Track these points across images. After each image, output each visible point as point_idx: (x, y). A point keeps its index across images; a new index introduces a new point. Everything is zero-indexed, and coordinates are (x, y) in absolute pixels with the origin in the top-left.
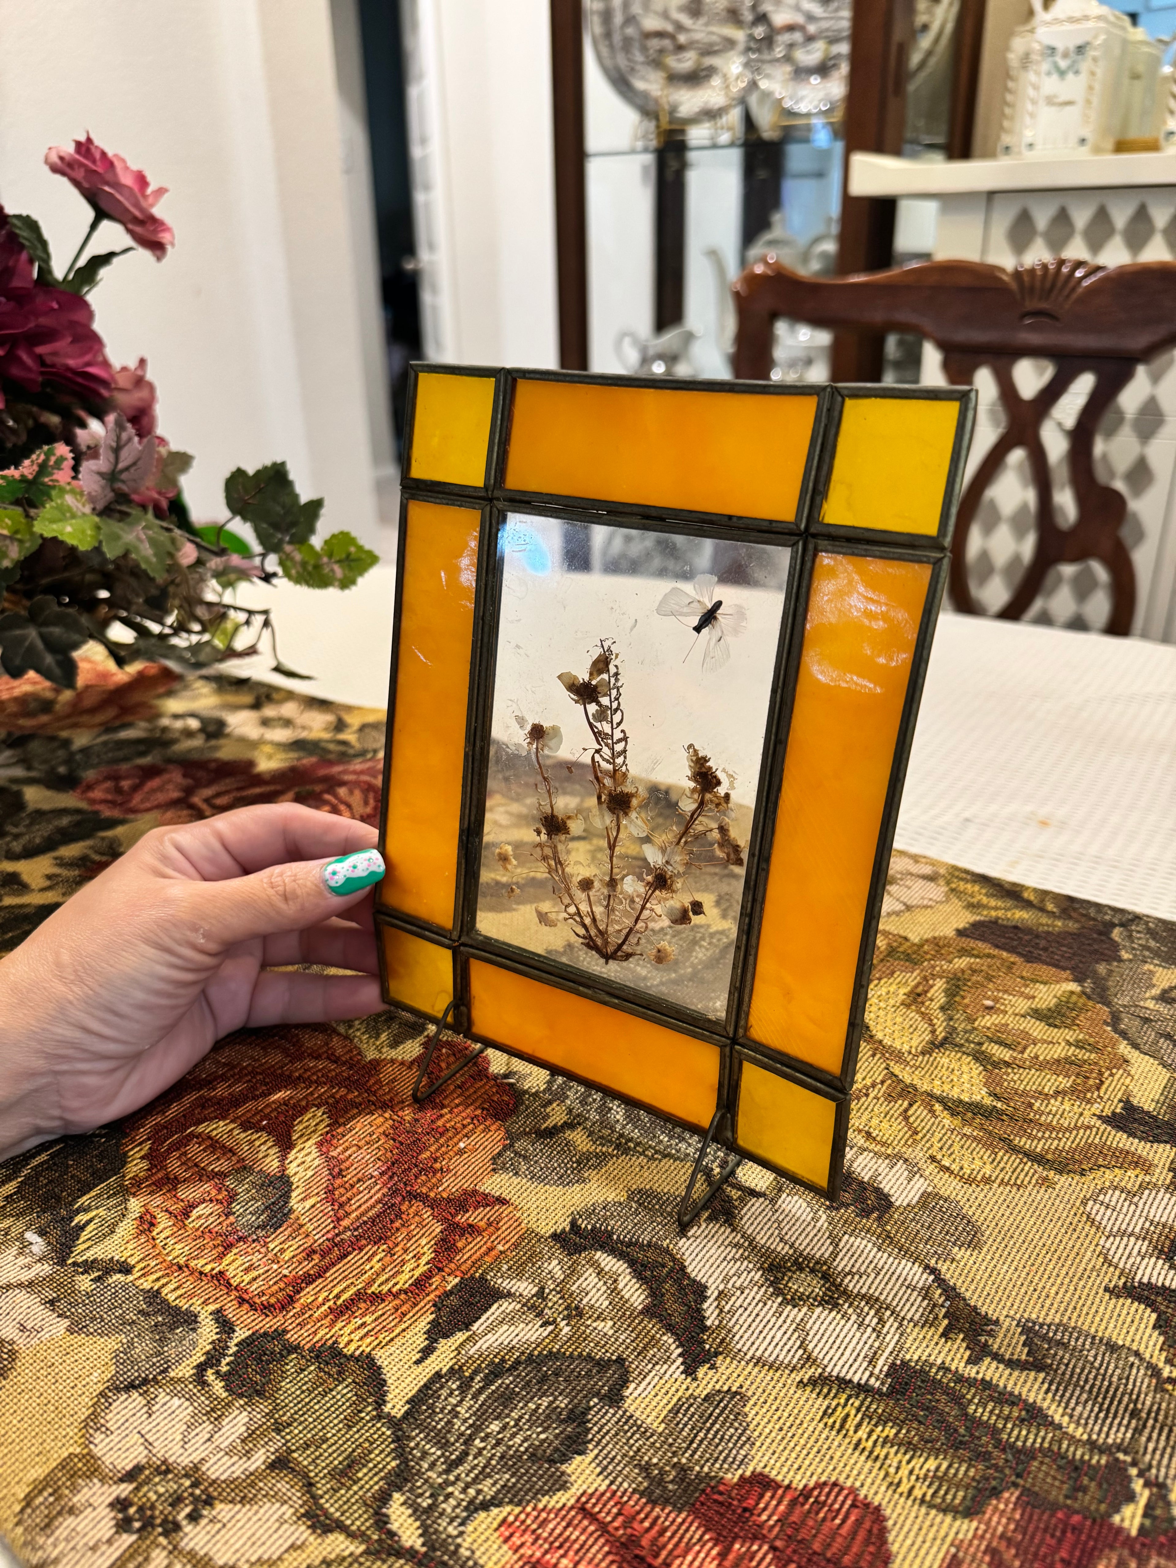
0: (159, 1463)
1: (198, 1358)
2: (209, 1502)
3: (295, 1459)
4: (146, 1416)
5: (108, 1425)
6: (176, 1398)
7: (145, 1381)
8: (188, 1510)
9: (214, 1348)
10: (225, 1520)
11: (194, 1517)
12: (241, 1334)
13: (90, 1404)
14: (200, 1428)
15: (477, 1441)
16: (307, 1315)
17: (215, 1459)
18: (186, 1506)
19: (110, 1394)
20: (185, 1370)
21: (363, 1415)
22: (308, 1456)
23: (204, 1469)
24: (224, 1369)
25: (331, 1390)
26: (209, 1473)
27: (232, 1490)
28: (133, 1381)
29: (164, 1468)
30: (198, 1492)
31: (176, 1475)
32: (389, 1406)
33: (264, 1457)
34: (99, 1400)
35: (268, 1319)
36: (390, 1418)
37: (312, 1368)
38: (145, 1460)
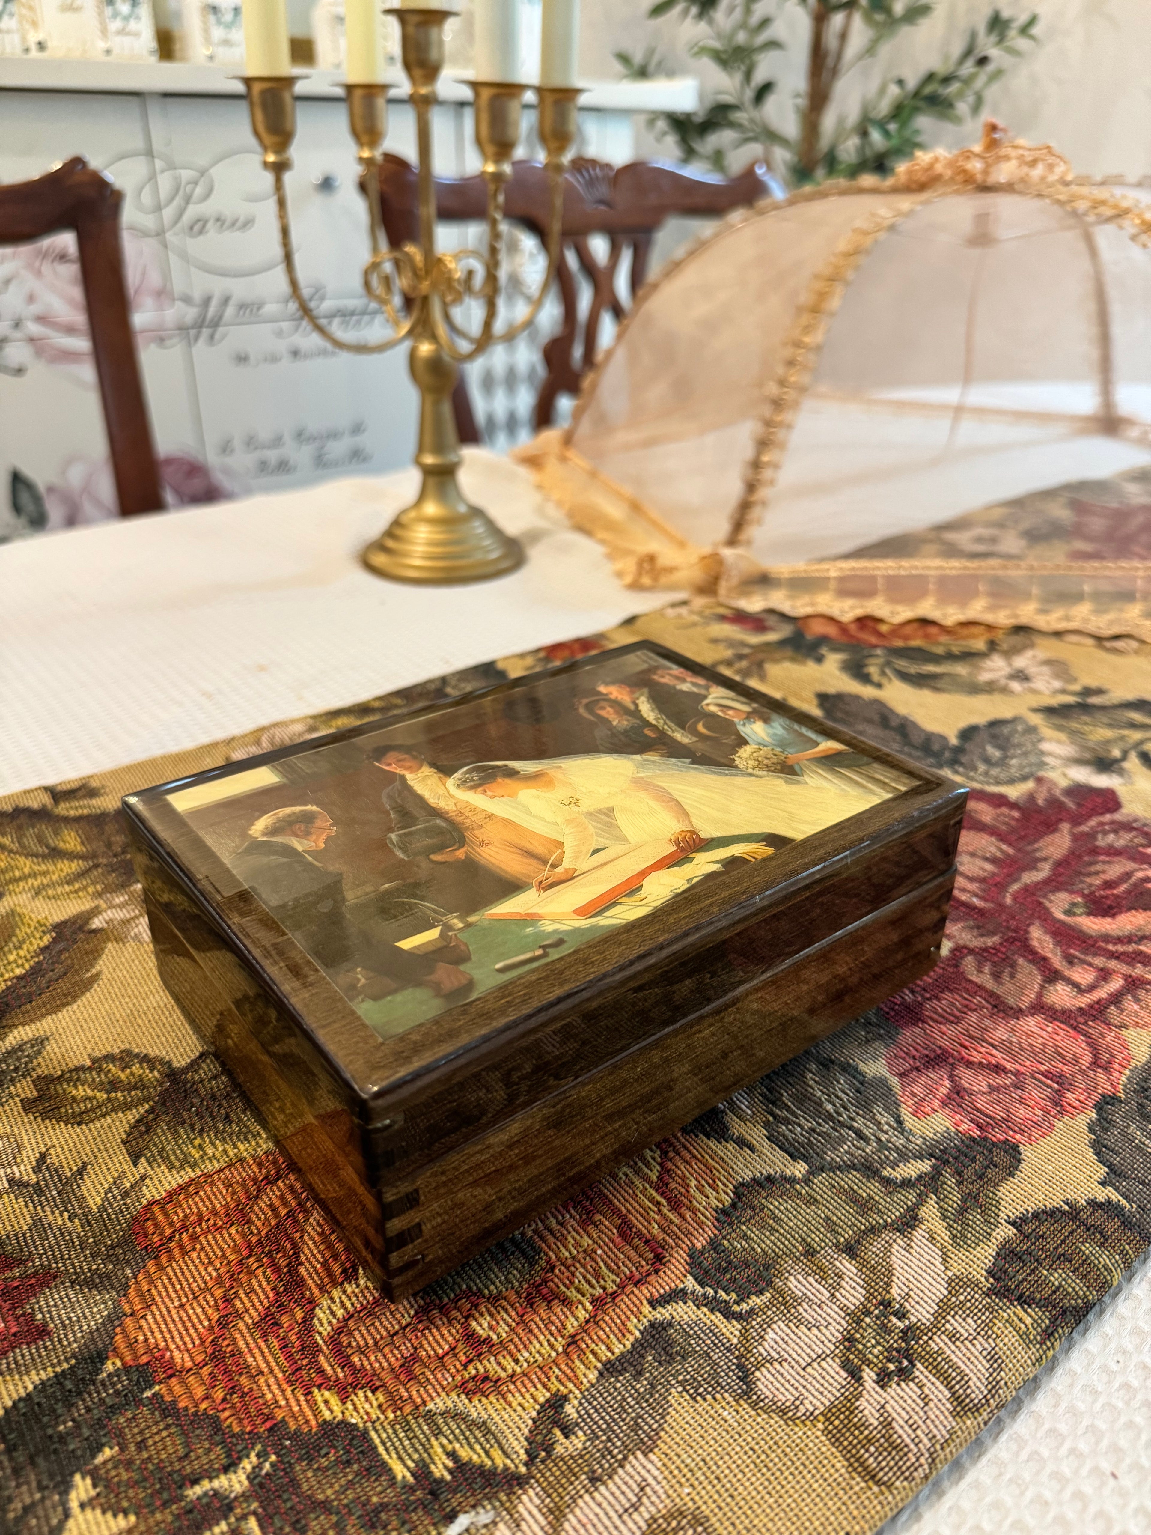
0: (842, 1347)
1: (718, 1318)
2: (886, 1304)
3: (846, 1240)
4: (784, 1363)
5: (793, 1399)
6: (766, 1337)
7: (740, 1366)
8: (894, 1320)
9: (706, 1305)
10: (906, 1290)
11: (902, 1315)
12: (690, 1283)
13: (765, 1416)
14: (804, 1314)
15: (841, 1119)
16: (675, 1229)
17: (842, 1299)
18: (890, 1321)
19: (755, 1397)
20: (731, 1330)
21: (804, 1192)
22: (844, 1230)
23: (853, 1308)
24: (734, 1296)
25: (773, 1213)
26: (858, 1303)
27: (877, 1284)
28: (739, 1377)
29: (846, 1343)
30: (877, 1312)
31: (857, 1331)
32: (797, 1173)
33: (844, 1261)
34: (761, 1408)
35: (674, 1261)
36: (809, 1173)
37: (744, 1228)
38: (837, 1360)
